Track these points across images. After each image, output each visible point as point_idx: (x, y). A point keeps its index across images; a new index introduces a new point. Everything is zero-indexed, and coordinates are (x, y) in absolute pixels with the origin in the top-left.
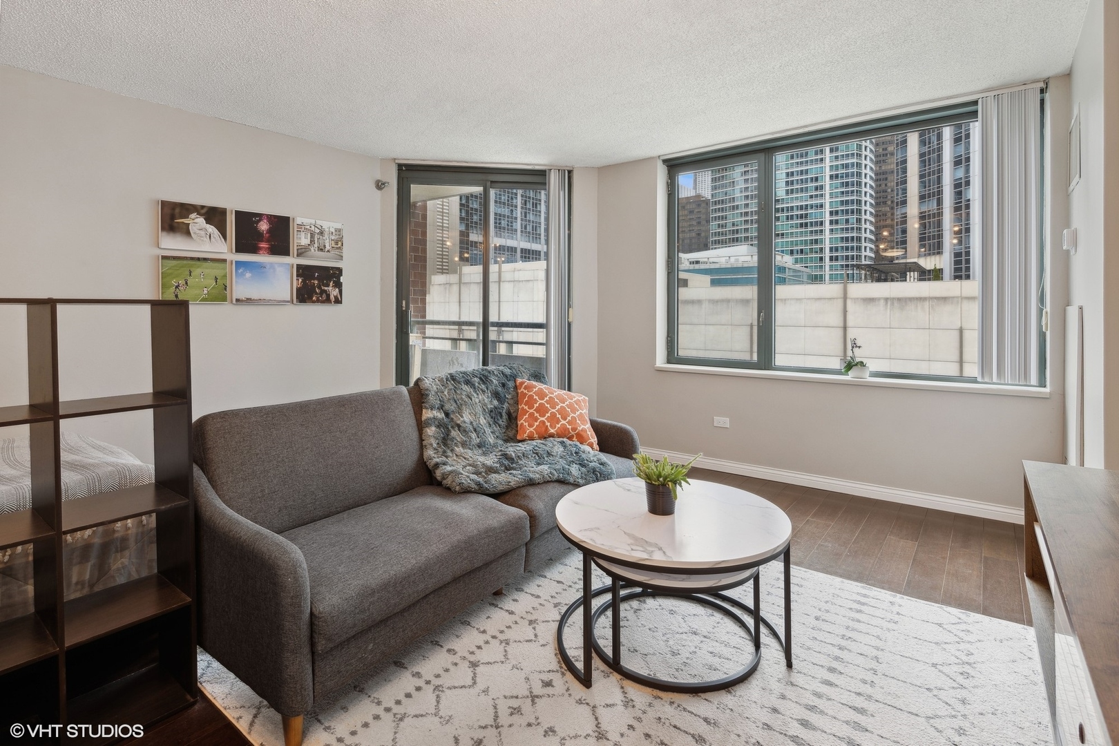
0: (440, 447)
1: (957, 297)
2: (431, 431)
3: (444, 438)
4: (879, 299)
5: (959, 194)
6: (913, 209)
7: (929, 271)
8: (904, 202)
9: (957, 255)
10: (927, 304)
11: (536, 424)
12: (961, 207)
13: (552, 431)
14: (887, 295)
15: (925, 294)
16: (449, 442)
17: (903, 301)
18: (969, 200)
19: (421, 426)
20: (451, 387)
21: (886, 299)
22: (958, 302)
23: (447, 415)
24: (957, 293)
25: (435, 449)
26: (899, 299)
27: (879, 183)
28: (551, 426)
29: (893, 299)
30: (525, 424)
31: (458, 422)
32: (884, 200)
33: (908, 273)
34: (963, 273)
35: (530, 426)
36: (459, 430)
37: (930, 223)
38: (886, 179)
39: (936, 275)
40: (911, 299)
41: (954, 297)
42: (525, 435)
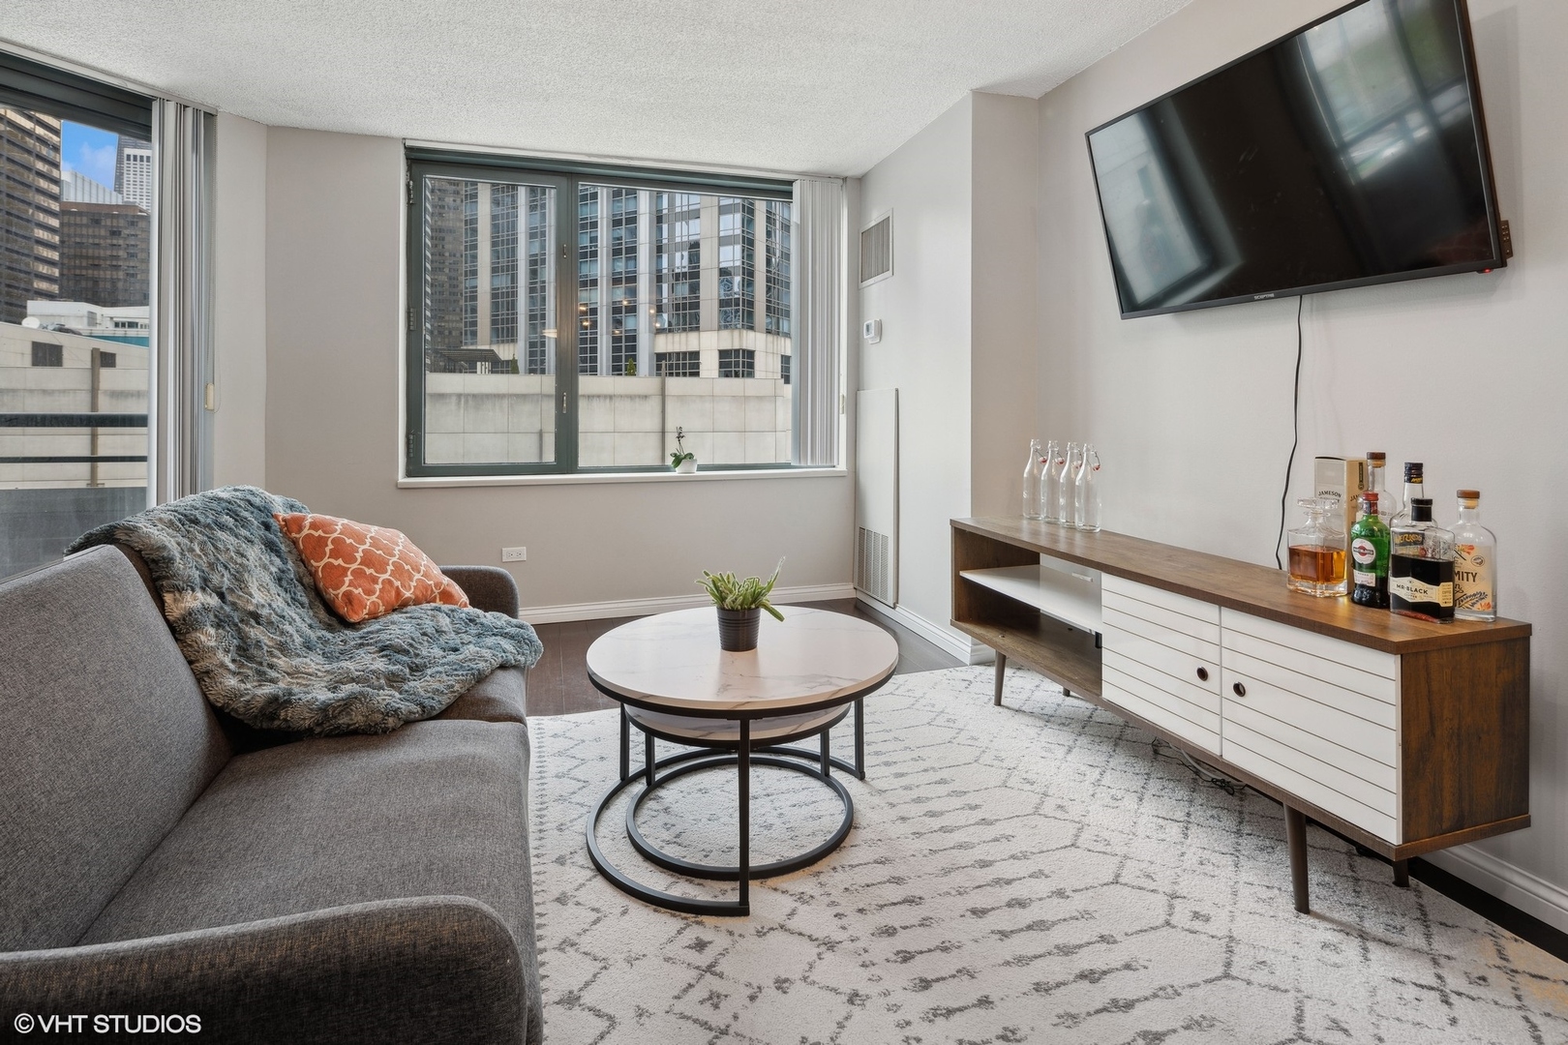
0: (242, 665)
1: (538, 395)
2: (207, 636)
3: (239, 648)
4: (449, 395)
5: (533, 273)
6: (484, 283)
7: (508, 361)
8: (474, 273)
9: (532, 345)
10: (505, 402)
11: (378, 587)
12: (536, 289)
13: (408, 594)
14: (459, 390)
15: (503, 390)
16: (254, 651)
17: (478, 399)
18: (544, 282)
19: (180, 629)
20: (200, 537)
21: (459, 396)
22: (538, 401)
23: (222, 596)
24: (537, 390)
25: (234, 674)
26: (474, 396)
27: (435, 242)
28: (403, 586)
29: (468, 395)
30: (356, 592)
31: (251, 608)
32: (441, 266)
33: (479, 364)
34: (538, 367)
35: (370, 592)
36: (258, 623)
37: (503, 300)
38: (443, 239)
39: (511, 367)
40: (488, 396)
41: (533, 395)
42: (365, 611)
